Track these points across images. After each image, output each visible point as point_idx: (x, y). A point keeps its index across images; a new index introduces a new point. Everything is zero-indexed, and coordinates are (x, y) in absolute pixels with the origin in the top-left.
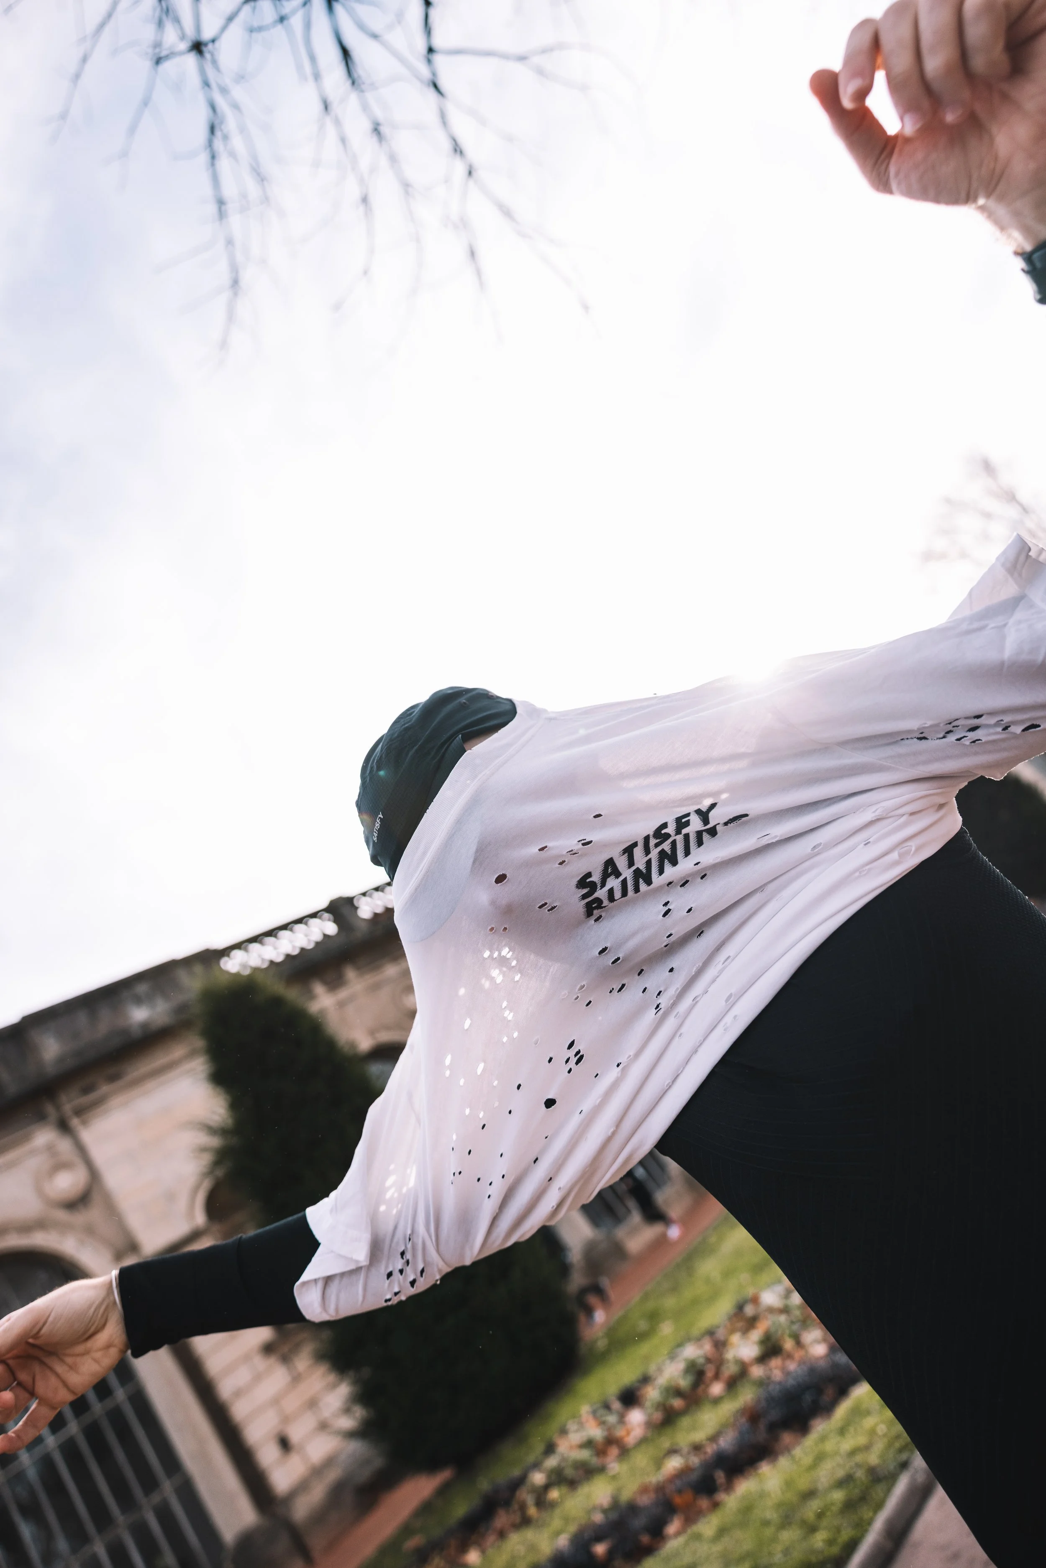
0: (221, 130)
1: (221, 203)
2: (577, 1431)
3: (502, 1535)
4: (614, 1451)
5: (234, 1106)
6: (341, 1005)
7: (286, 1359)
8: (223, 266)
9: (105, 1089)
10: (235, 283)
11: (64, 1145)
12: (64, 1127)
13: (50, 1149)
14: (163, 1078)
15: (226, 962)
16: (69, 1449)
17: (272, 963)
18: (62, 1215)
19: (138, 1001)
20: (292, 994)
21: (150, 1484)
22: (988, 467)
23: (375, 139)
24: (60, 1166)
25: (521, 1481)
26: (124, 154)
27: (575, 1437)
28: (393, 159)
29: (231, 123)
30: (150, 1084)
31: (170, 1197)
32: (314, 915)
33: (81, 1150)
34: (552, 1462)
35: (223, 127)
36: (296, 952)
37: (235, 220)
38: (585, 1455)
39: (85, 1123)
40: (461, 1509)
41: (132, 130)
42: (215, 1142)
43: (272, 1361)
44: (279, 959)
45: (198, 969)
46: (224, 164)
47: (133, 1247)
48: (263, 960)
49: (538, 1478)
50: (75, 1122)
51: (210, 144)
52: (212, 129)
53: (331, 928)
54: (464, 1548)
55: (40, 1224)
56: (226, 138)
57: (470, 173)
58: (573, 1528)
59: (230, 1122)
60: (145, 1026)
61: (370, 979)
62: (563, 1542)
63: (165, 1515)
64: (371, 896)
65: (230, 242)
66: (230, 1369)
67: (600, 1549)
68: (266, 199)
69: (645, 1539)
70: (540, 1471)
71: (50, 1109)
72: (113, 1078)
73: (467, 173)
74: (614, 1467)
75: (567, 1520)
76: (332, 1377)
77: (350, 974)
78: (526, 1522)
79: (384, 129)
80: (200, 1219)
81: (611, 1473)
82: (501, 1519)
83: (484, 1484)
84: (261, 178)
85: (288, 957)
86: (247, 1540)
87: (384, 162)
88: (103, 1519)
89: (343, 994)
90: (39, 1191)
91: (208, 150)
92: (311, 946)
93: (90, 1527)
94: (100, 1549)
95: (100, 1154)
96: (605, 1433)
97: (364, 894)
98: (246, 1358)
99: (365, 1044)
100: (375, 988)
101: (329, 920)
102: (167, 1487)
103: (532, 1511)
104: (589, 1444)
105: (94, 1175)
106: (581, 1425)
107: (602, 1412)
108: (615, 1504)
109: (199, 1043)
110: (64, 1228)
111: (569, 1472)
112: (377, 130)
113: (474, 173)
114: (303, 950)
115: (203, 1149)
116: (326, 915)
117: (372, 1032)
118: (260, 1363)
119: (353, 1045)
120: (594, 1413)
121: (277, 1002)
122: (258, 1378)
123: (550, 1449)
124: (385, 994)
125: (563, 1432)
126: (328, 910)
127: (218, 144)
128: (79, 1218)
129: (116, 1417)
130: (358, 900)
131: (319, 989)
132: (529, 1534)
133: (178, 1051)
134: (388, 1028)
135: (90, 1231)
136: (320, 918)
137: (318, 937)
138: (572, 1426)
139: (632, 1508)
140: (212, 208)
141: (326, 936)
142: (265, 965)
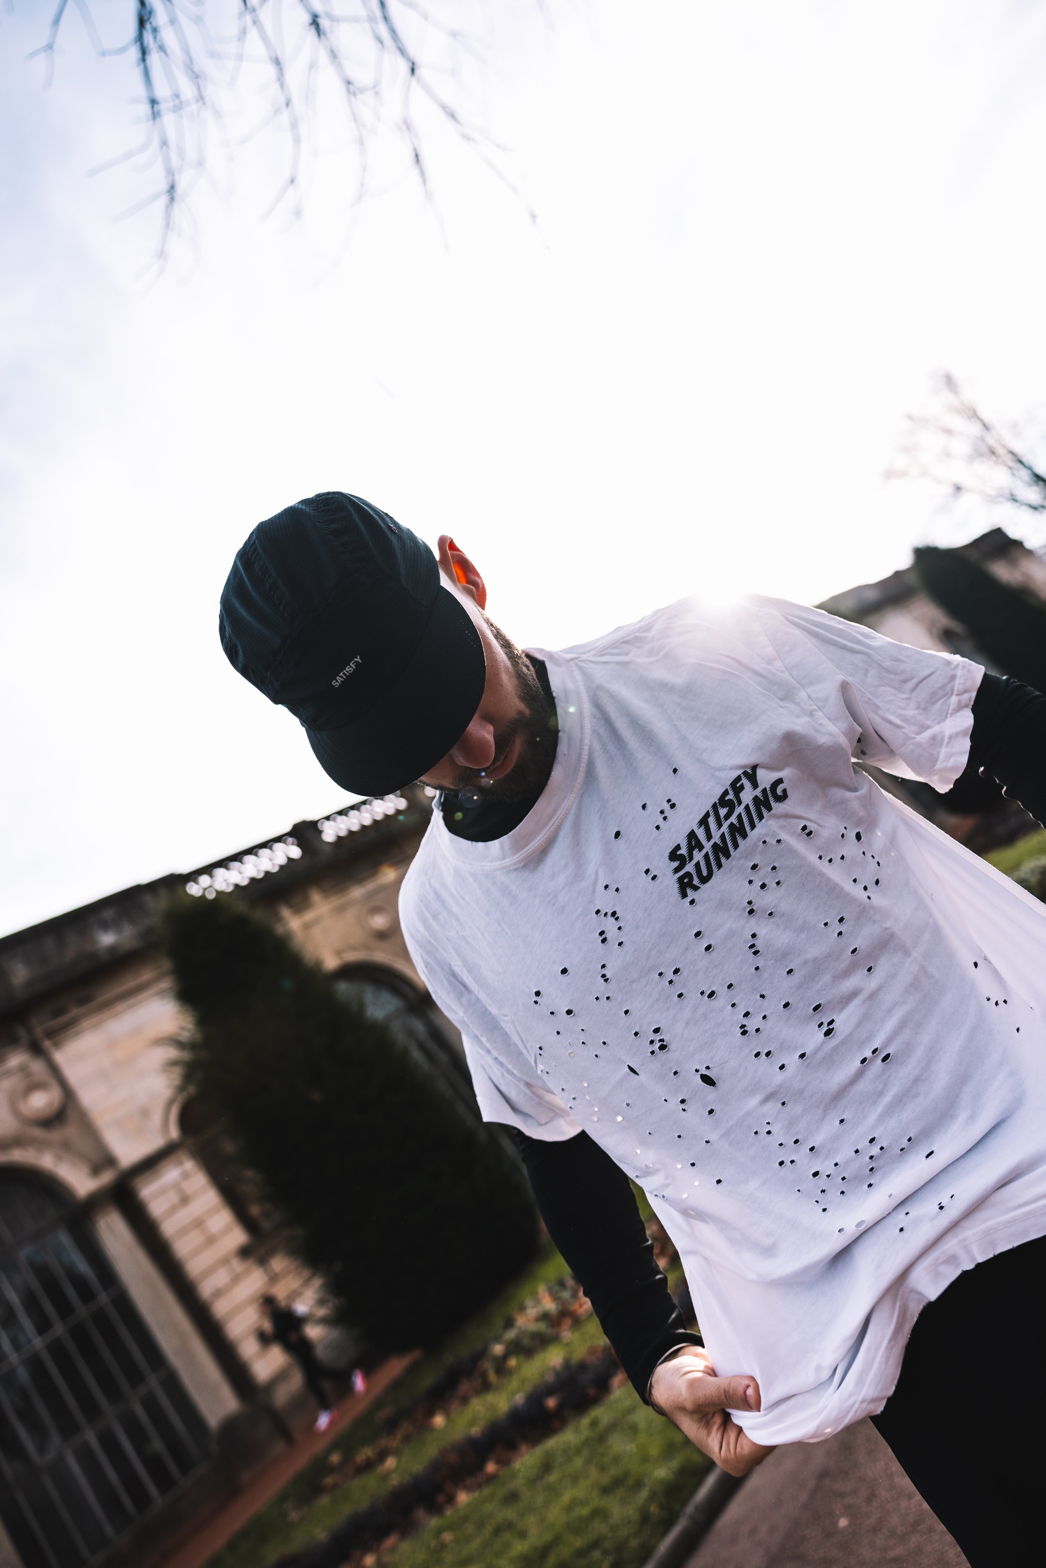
0: (151, 23)
1: (153, 102)
2: (534, 1307)
3: (465, 1400)
4: (568, 1322)
5: (202, 1021)
6: (307, 926)
7: (263, 1261)
8: (158, 172)
9: (75, 1012)
10: (172, 188)
11: (38, 1067)
12: (37, 1049)
13: (23, 1069)
14: (132, 1001)
15: (191, 888)
16: (57, 1349)
17: (237, 886)
18: (37, 1133)
19: (105, 926)
20: (258, 915)
21: (136, 1378)
22: (950, 382)
23: (313, 31)
24: (33, 1086)
25: (483, 1353)
26: (49, 47)
27: (532, 1312)
28: (334, 55)
29: (160, 17)
30: (120, 1007)
31: (145, 1113)
32: (279, 839)
33: (55, 1071)
34: (511, 1334)
35: (151, 20)
36: (261, 875)
37: (168, 119)
38: (542, 1327)
39: (57, 1045)
40: (428, 1380)
41: (56, 21)
42: (186, 1056)
43: (249, 1263)
44: (244, 882)
45: (163, 892)
46: (155, 59)
47: (110, 1161)
48: (228, 884)
49: (498, 1349)
50: (47, 1044)
51: (140, 38)
52: (142, 22)
53: (295, 852)
54: (431, 1414)
55: (18, 1141)
56: (155, 30)
57: (413, 70)
58: (528, 1388)
59: (199, 1036)
60: (112, 949)
61: (335, 901)
62: (519, 1399)
63: (151, 1405)
64: (334, 820)
65: (164, 143)
66: (209, 1272)
67: (551, 1403)
68: (201, 98)
69: (592, 1392)
70: (499, 1342)
71: (22, 1032)
72: (83, 1001)
73: (409, 72)
74: (567, 1334)
75: (523, 1382)
76: (306, 1273)
77: (316, 896)
78: (486, 1387)
79: (324, 22)
80: (174, 1133)
81: (565, 1341)
82: (465, 1387)
83: (449, 1359)
84: (196, 76)
85: (253, 880)
86: (230, 1425)
87: (323, 57)
88: (92, 1410)
89: (309, 916)
90: (15, 1110)
91: (138, 43)
92: (275, 869)
93: (80, 1417)
94: (91, 1437)
95: (73, 1073)
96: (560, 1308)
97: (328, 818)
98: (225, 1261)
99: (331, 963)
100: (341, 909)
101: (293, 844)
102: (153, 1381)
103: (492, 1377)
104: (545, 1317)
105: (68, 1094)
106: (538, 1302)
107: (557, 1288)
108: (567, 1364)
109: (166, 964)
110: (41, 1145)
111: (526, 1342)
112: (315, 22)
113: (417, 72)
114: (267, 873)
115: (174, 1063)
116: (290, 840)
117: (338, 953)
118: (238, 1266)
119: (318, 964)
120: (550, 1290)
121: (241, 921)
122: (236, 1279)
123: (509, 1323)
124: (350, 915)
125: (522, 1308)
126: (290, 834)
127: (148, 37)
128: (56, 1135)
129: (100, 1317)
130: (322, 823)
131: (285, 912)
132: (490, 1398)
133: (147, 975)
134: (354, 948)
135: (66, 1147)
136: (285, 842)
137: (282, 861)
138: (529, 1302)
139: (582, 1367)
140: (144, 109)
141: (290, 860)
142: (230, 889)
